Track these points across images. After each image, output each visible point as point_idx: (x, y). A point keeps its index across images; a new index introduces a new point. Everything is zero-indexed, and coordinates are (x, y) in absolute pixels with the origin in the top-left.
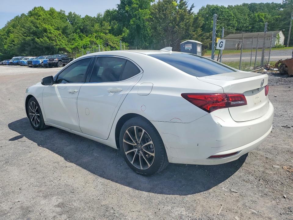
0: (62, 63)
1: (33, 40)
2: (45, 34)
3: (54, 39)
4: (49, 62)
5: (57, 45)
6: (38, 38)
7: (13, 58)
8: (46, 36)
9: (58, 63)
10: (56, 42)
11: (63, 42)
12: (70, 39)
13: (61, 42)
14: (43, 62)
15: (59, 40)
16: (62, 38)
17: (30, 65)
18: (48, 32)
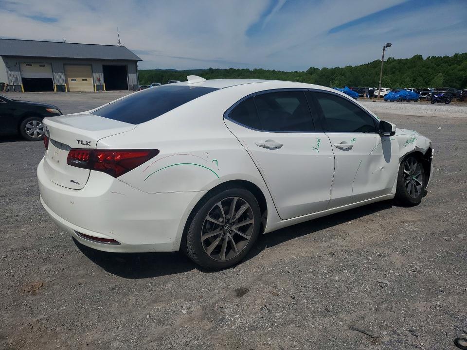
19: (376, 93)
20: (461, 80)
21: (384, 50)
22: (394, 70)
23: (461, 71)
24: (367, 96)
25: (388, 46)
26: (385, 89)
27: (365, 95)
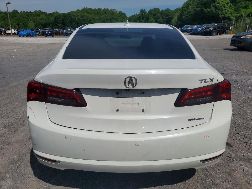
0: (216, 32)
1: (202, 10)
2: (214, 4)
3: (221, 8)
4: (205, 30)
5: (222, 14)
6: (206, 9)
7: (185, 26)
8: (213, 6)
9: (212, 31)
10: (222, 12)
11: (228, 11)
12: (238, 7)
13: (226, 11)
14: (200, 31)
15: (225, 9)
16: (229, 7)
17: (191, 33)
18: (216, 2)
19: (8, 32)
20: (42, 24)
21: (7, 6)
22: (4, 18)
23: (41, 19)
24: (4, 34)
25: (9, 3)
26: (13, 30)
27: (3, 33)
